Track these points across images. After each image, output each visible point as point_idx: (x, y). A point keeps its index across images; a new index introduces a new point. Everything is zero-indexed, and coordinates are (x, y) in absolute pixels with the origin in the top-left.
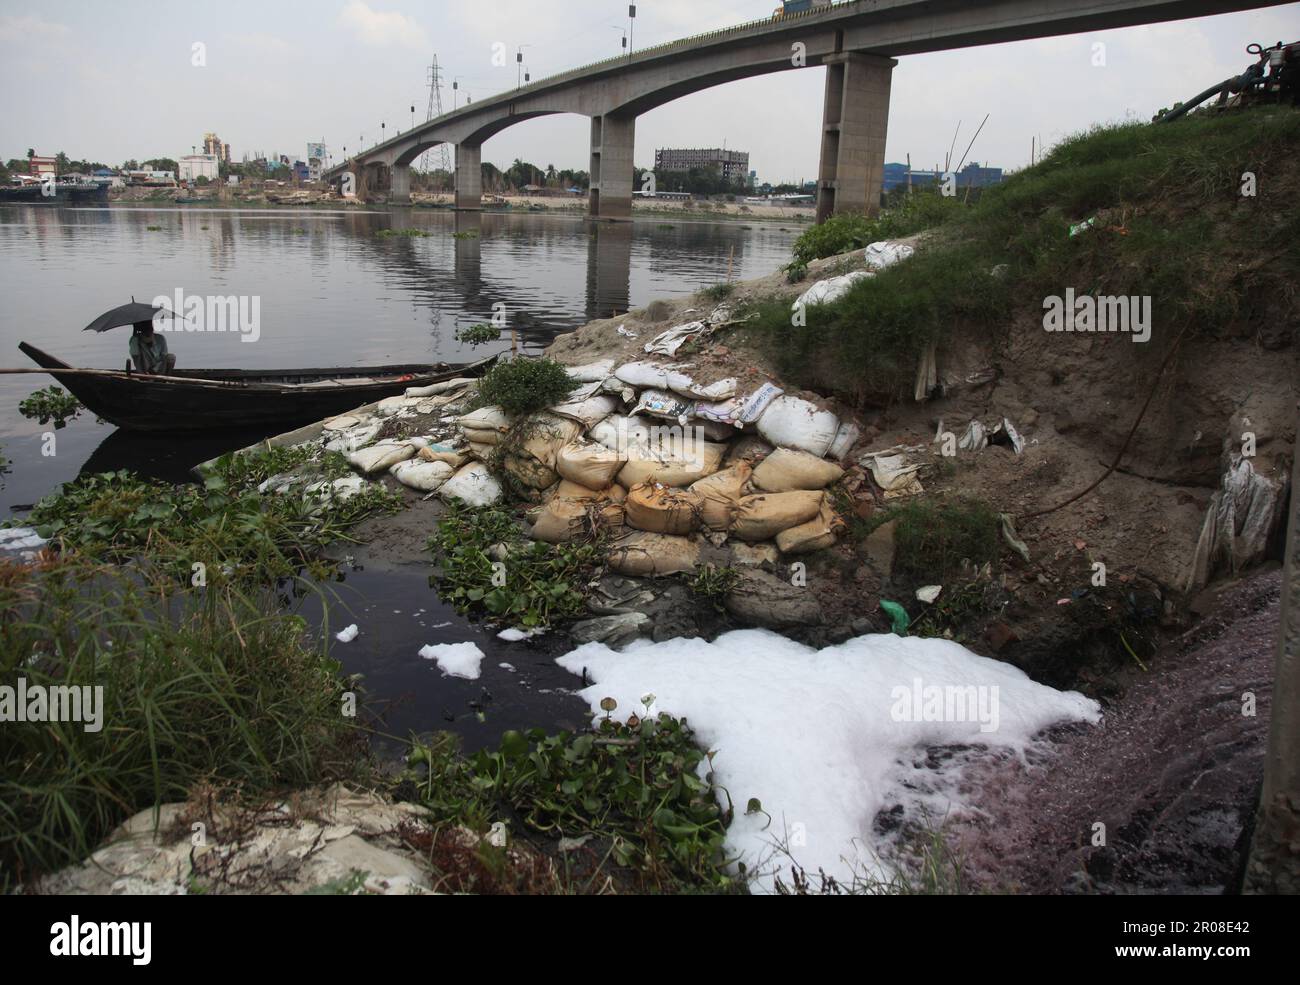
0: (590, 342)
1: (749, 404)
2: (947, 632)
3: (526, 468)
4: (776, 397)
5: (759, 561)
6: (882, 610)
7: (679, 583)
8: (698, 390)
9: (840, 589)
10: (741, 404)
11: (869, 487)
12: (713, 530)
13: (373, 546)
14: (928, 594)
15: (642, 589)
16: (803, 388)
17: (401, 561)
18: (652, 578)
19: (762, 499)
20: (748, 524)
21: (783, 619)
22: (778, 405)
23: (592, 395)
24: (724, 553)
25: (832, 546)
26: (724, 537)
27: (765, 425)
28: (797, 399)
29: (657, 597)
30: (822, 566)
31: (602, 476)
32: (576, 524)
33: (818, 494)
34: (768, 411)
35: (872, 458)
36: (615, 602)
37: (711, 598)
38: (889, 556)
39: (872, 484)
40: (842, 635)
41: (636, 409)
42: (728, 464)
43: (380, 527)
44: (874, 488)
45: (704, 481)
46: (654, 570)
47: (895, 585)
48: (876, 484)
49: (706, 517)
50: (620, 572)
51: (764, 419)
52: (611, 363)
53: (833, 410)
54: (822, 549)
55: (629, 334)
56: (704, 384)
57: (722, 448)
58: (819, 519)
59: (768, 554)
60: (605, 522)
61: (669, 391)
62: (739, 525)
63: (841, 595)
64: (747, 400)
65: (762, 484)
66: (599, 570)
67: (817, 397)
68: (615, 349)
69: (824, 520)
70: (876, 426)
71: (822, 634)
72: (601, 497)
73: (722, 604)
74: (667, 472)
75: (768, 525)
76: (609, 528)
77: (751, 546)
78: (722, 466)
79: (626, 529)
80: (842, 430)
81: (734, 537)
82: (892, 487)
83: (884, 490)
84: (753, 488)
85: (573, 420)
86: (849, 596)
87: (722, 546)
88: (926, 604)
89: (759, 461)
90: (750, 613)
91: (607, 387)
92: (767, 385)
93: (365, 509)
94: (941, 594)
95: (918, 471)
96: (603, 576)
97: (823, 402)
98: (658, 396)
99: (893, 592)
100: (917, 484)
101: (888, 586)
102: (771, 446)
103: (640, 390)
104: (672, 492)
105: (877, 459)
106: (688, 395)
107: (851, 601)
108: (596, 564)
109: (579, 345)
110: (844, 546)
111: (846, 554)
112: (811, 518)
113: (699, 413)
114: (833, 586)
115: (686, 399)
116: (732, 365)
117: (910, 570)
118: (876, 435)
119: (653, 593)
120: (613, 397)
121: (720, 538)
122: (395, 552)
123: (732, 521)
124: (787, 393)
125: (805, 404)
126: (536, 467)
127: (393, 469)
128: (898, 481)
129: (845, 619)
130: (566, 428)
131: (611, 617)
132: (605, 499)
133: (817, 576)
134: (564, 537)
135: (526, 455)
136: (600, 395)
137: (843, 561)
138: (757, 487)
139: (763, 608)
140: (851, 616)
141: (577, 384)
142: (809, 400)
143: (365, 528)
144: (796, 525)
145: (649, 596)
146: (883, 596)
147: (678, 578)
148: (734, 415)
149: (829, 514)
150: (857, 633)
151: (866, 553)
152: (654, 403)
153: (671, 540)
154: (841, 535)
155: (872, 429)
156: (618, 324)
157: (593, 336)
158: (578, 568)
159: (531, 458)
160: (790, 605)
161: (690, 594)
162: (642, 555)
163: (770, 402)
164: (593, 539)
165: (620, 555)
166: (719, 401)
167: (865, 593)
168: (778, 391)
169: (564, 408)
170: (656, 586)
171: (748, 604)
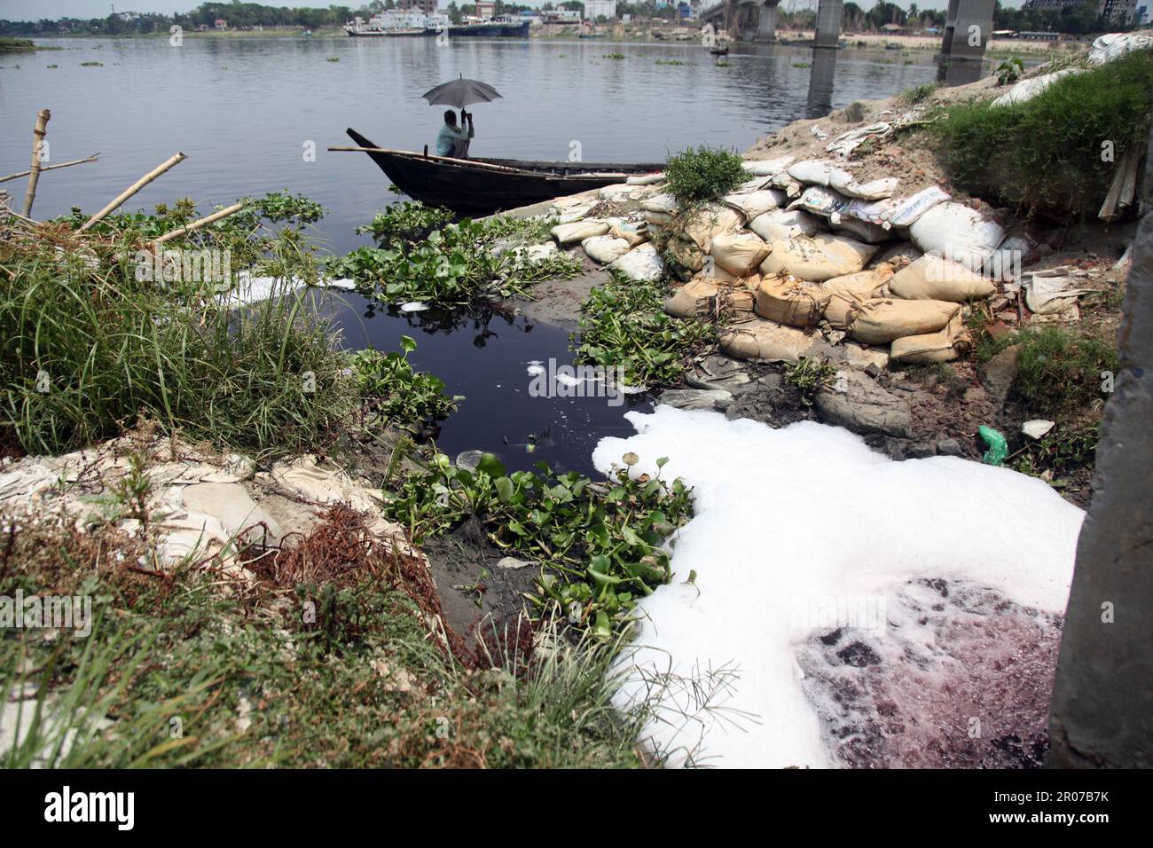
0: (785, 140)
1: (904, 206)
2: (1046, 473)
3: (684, 251)
4: (940, 202)
5: (866, 364)
6: (979, 436)
7: (777, 371)
8: (854, 188)
9: (941, 405)
10: (895, 205)
11: (1017, 308)
12: (833, 328)
13: (541, 303)
14: (1036, 428)
15: (741, 370)
16: (972, 196)
17: (557, 318)
18: (753, 362)
19: (889, 303)
20: (865, 325)
21: (864, 422)
22: (939, 210)
23: (760, 188)
24: (837, 351)
25: (949, 361)
26: (842, 334)
27: (918, 231)
28: (962, 206)
29: (752, 380)
30: (932, 379)
31: (743, 262)
32: (703, 303)
33: (954, 306)
34: (926, 216)
35: (1031, 277)
36: (709, 378)
37: (801, 390)
38: (1008, 383)
39: (1021, 305)
40: (919, 451)
41: (795, 203)
42: (872, 266)
43: (553, 289)
44: (1022, 309)
45: (841, 278)
46: (758, 356)
47: (1005, 414)
48: (1026, 306)
49: (828, 312)
50: (727, 352)
51: (918, 223)
52: (790, 159)
53: (1000, 221)
54: (937, 363)
55: (821, 134)
56: (861, 183)
57: (872, 249)
58: (945, 332)
59: (879, 359)
60: (730, 306)
61: (830, 189)
62: (856, 326)
63: (941, 411)
64: (902, 202)
65: (897, 289)
66: (709, 348)
67: (984, 205)
68: (802, 148)
69: (949, 334)
70: (1050, 245)
71: (902, 446)
72: (737, 283)
73: (811, 399)
74: (805, 266)
75: (885, 329)
76: (734, 311)
77: (864, 349)
78: (866, 267)
79: (752, 315)
80: (1007, 244)
81: (851, 338)
82: (1043, 310)
83: (1033, 313)
84: (887, 292)
85: (738, 210)
86: (949, 415)
87: (837, 344)
88: (1031, 439)
89: (903, 265)
90: (832, 410)
91: (776, 181)
92: (936, 189)
93: (546, 272)
94: (1051, 431)
95: (1081, 297)
96: (711, 354)
97: (991, 212)
98: (819, 193)
99: (1000, 420)
100: (1075, 312)
101: (997, 414)
102: (920, 251)
103: (806, 185)
104: (803, 285)
105: (1035, 279)
106: (844, 192)
107: (949, 420)
108: (708, 342)
109: (775, 144)
110: (965, 364)
111: (962, 371)
112: (937, 329)
113: (852, 212)
114: (934, 401)
115: (843, 197)
116: (897, 165)
117: (1025, 400)
118: (1047, 254)
119: (749, 375)
120: (779, 190)
121: (836, 336)
122: (555, 311)
123: (851, 320)
124: (954, 199)
125: (970, 212)
126: (693, 250)
127: (584, 242)
128: (1050, 304)
129: (933, 437)
130: (728, 217)
131: (700, 391)
132: (741, 285)
133: (922, 389)
134: (689, 313)
135: (686, 237)
136: (768, 188)
137: (956, 379)
138: (892, 291)
139: (846, 408)
140: (942, 435)
141: (752, 176)
142: (975, 208)
143: (542, 287)
144: (917, 333)
145: (744, 378)
146: (988, 422)
147: (779, 366)
148: (884, 216)
149: (956, 327)
150: (939, 452)
151: (985, 374)
152: (813, 199)
153: (785, 330)
154: (963, 352)
155: (1044, 247)
156: (813, 125)
157: (790, 136)
158: (691, 342)
159: (691, 241)
160: (876, 410)
161: (782, 384)
162: (749, 340)
163: (931, 207)
164: (714, 319)
165: (731, 335)
166: (872, 201)
167: (968, 416)
168: (944, 196)
169: (732, 198)
170: (754, 369)
171: (833, 402)
